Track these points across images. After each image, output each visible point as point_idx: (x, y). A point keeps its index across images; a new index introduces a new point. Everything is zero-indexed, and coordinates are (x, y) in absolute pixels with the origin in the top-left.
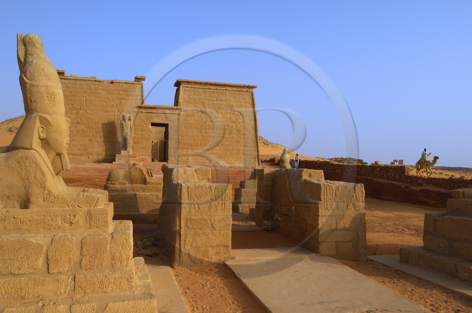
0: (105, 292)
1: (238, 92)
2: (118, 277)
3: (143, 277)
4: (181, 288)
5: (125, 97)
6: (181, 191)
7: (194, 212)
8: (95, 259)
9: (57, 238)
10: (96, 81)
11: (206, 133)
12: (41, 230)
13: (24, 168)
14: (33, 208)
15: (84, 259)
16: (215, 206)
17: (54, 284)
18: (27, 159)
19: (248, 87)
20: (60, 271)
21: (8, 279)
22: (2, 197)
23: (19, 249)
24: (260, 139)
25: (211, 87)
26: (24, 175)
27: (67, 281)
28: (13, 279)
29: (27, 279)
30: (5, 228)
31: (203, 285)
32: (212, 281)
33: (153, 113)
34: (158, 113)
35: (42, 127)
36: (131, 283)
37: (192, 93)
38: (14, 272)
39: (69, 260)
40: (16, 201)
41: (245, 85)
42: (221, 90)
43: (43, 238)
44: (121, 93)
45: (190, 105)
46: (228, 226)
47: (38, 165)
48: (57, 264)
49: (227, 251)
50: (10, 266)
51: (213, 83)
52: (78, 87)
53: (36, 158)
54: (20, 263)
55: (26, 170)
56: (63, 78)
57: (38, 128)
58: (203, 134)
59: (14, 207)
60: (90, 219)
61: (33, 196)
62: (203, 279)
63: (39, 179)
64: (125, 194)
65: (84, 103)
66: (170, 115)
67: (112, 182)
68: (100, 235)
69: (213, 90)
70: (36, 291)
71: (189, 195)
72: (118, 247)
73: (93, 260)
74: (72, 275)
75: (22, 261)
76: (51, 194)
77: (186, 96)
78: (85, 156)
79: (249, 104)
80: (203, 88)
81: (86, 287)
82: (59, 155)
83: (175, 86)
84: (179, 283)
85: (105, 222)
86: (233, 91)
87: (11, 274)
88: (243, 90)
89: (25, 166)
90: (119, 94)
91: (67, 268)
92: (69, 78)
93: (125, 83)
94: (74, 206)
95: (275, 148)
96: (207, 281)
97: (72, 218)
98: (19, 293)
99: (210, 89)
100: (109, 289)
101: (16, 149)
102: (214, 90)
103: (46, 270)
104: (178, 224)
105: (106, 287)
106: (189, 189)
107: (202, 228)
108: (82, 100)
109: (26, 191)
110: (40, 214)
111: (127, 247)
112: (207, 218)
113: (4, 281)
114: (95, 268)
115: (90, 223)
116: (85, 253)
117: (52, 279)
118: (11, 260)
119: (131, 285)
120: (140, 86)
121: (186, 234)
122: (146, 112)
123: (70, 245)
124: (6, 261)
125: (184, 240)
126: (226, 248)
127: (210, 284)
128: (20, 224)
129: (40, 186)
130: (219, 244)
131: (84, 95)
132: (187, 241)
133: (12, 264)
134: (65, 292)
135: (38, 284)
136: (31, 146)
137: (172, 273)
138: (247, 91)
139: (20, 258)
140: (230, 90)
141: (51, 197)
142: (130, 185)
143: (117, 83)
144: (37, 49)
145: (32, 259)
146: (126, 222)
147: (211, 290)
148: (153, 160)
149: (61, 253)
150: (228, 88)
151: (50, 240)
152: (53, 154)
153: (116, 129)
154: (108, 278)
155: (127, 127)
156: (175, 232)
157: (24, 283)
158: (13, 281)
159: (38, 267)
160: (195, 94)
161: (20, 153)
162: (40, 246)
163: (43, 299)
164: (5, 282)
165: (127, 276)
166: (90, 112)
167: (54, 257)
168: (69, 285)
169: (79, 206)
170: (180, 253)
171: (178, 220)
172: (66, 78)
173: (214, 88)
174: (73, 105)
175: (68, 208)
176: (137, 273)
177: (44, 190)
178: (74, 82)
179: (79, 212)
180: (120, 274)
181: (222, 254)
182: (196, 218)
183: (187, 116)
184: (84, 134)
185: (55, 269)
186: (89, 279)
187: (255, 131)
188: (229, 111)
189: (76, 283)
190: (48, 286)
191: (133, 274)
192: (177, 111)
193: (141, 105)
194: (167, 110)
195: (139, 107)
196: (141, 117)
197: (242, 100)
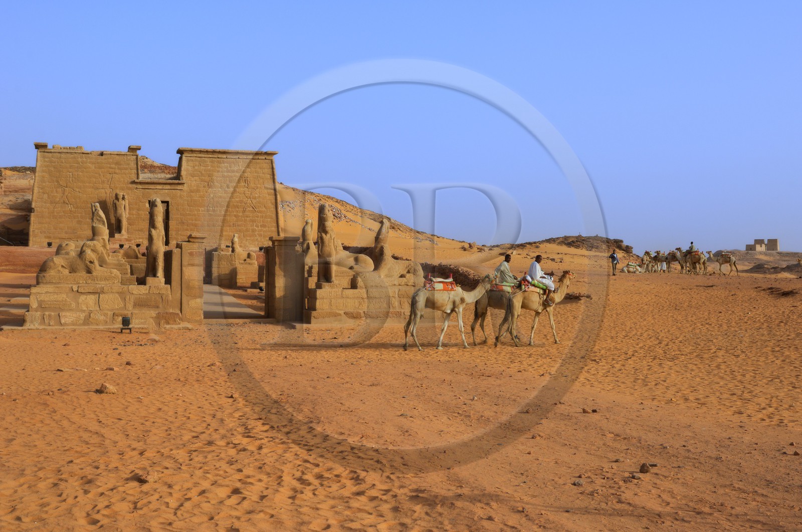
1: (254, 161)
5: (117, 171)
10: (83, 153)
11: (214, 211)
19: (266, 154)
25: (220, 156)
33: (151, 189)
34: (156, 189)
37: (197, 163)
41: (263, 151)
42: (232, 158)
44: (113, 166)
45: (195, 178)
51: (223, 151)
52: (64, 161)
56: (46, 151)
58: (210, 213)
65: (71, 179)
66: (171, 191)
69: (222, 160)
77: (190, 168)
78: (74, 240)
79: (268, 174)
80: (210, 158)
83: (178, 153)
90: (110, 168)
92: (52, 151)
93: (117, 155)
99: (218, 158)
102: (224, 159)
108: (69, 176)
120: (135, 157)
122: (142, 189)
131: (70, 170)
140: (244, 159)
143: (107, 155)
150: (241, 157)
155: (121, 207)
160: (201, 165)
166: (77, 190)
172: (50, 151)
173: (224, 156)
174: (57, 181)
178: (59, 155)
183: (191, 191)
184: (72, 215)
192: (179, 186)
193: (136, 181)
194: (166, 186)
195: (133, 182)
196: (136, 194)
197: (259, 170)
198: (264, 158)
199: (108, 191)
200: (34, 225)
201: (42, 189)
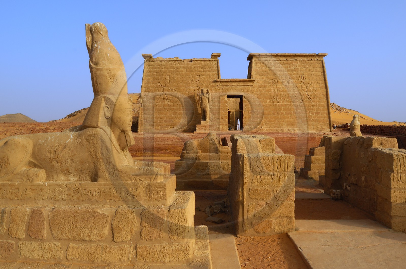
0: (164, 262)
1: (308, 61)
2: (175, 249)
3: (203, 248)
4: (241, 259)
5: (203, 73)
6: (243, 162)
7: (256, 183)
8: (154, 231)
9: (120, 210)
10: (177, 61)
11: (278, 102)
12: (108, 201)
13: (93, 145)
14: (101, 181)
15: (143, 230)
16: (278, 177)
17: (118, 251)
18: (94, 137)
19: (318, 55)
20: (124, 240)
21: (81, 244)
22: (76, 171)
23: (88, 218)
24: (332, 106)
25: (281, 58)
26: (93, 151)
27: (130, 250)
28: (85, 244)
29: (96, 245)
30: (79, 199)
31: (264, 257)
32: (272, 254)
33: (228, 86)
34: (233, 86)
35: (107, 107)
36: (188, 255)
37: (264, 65)
38: (85, 238)
39: (130, 231)
40: (87, 175)
41: (315, 54)
42: (291, 60)
43: (108, 209)
44: (200, 69)
45: (262, 76)
46: (291, 197)
47: (104, 142)
48: (120, 234)
49: (291, 222)
50: (82, 233)
51: (284, 55)
52: (163, 67)
53: (101, 136)
54: (90, 231)
55: (94, 147)
56: (150, 60)
57: (104, 108)
58: (275, 103)
59: (86, 180)
60: (150, 192)
61: (101, 170)
62: (264, 250)
63: (105, 155)
64: (199, 162)
65: (169, 81)
66: (244, 87)
67: (187, 152)
68: (158, 208)
69: (283, 61)
70: (103, 256)
71: (251, 166)
72: (174, 220)
73: (152, 231)
74: (134, 245)
75: (92, 229)
76: (115, 168)
77: (258, 69)
78: (171, 127)
79: (320, 72)
80: (274, 60)
81: (146, 256)
82: (123, 131)
83: (248, 59)
84: (240, 253)
85: (164, 195)
86: (303, 60)
87: (83, 240)
88: (313, 59)
89: (93, 143)
90: (198, 71)
91: (129, 238)
92: (155, 60)
93: (203, 61)
94: (136, 179)
95: (347, 113)
96: (268, 253)
97: (134, 190)
98: (90, 257)
99: (280, 60)
100: (167, 260)
101: (86, 128)
102: (285, 61)
103: (111, 239)
104: (241, 194)
105: (164, 258)
106: (251, 160)
107: (264, 199)
108: (167, 79)
109: (95, 166)
110: (106, 187)
111: (182, 220)
112: (269, 189)
113: (78, 245)
114: (154, 239)
115: (150, 196)
116: (145, 225)
117: (117, 247)
118: (82, 228)
119: (187, 257)
121: (249, 204)
122: (222, 86)
123: (131, 217)
124: (78, 228)
125: (247, 210)
126: (289, 219)
127: (270, 257)
128: (90, 195)
129: (106, 161)
130: (282, 215)
132: (250, 211)
133: (84, 232)
134: (128, 260)
135: (105, 250)
136: (97, 125)
137: (235, 242)
138: (317, 60)
139: (89, 227)
140: (300, 60)
141: (115, 171)
142: (203, 154)
143: (196, 61)
144: (102, 36)
145: (99, 228)
146: (188, 193)
147: (271, 263)
148: (229, 129)
149: (124, 223)
150: (298, 58)
151: (114, 211)
152: (118, 132)
153: (197, 103)
154: (166, 249)
155: (205, 100)
156: (238, 202)
157: (93, 249)
158: (85, 247)
159: (105, 235)
160: (267, 66)
161: (88, 132)
162: (105, 216)
163: (110, 264)
164: (78, 247)
165: (183, 248)
167: (118, 227)
168: (131, 254)
169: (140, 180)
170: (243, 223)
171: (240, 191)
172: (153, 60)
173: (285, 59)
174: (159, 83)
175: (130, 182)
176: (198, 243)
177: (110, 165)
178: (160, 63)
179: (140, 185)
180: (177, 246)
181: (285, 225)
182: (258, 189)
183: (260, 87)
184: (169, 108)
185: (119, 238)
186: (149, 249)
187: (326, 99)
188: (300, 80)
189: (138, 252)
190: (114, 253)
191: (189, 247)
192: (250, 83)
193: (218, 80)
194: (240, 83)
195: (216, 81)
196: (217, 90)
197: (313, 69)
198: (316, 59)
199: (196, 88)
200: (142, 116)
201: (148, 88)
